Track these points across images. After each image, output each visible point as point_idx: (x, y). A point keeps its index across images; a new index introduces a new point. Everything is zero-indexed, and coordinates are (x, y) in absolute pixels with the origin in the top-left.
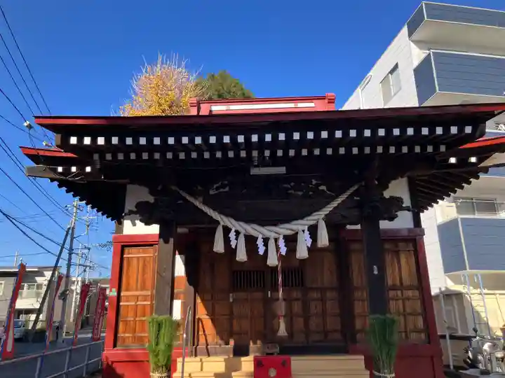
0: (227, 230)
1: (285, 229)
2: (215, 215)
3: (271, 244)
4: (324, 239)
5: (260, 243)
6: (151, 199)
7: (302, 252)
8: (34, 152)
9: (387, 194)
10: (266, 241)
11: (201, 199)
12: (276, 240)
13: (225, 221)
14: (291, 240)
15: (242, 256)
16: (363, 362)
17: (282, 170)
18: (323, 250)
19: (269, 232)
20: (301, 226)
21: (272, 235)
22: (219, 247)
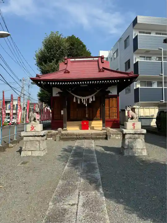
0: (76, 98)
1: (87, 98)
2: (73, 94)
3: (85, 100)
4: (94, 100)
5: (82, 100)
6: (61, 91)
7: (90, 102)
8: (33, 79)
9: (107, 90)
10: (83, 100)
11: (70, 91)
12: (86, 100)
13: (75, 96)
14: (88, 100)
15: (79, 102)
16: (102, 122)
17: (87, 85)
18: (94, 101)
19: (84, 98)
20: (90, 97)
21: (85, 98)
22: (75, 101)
